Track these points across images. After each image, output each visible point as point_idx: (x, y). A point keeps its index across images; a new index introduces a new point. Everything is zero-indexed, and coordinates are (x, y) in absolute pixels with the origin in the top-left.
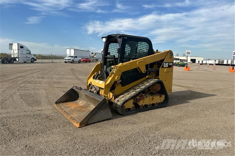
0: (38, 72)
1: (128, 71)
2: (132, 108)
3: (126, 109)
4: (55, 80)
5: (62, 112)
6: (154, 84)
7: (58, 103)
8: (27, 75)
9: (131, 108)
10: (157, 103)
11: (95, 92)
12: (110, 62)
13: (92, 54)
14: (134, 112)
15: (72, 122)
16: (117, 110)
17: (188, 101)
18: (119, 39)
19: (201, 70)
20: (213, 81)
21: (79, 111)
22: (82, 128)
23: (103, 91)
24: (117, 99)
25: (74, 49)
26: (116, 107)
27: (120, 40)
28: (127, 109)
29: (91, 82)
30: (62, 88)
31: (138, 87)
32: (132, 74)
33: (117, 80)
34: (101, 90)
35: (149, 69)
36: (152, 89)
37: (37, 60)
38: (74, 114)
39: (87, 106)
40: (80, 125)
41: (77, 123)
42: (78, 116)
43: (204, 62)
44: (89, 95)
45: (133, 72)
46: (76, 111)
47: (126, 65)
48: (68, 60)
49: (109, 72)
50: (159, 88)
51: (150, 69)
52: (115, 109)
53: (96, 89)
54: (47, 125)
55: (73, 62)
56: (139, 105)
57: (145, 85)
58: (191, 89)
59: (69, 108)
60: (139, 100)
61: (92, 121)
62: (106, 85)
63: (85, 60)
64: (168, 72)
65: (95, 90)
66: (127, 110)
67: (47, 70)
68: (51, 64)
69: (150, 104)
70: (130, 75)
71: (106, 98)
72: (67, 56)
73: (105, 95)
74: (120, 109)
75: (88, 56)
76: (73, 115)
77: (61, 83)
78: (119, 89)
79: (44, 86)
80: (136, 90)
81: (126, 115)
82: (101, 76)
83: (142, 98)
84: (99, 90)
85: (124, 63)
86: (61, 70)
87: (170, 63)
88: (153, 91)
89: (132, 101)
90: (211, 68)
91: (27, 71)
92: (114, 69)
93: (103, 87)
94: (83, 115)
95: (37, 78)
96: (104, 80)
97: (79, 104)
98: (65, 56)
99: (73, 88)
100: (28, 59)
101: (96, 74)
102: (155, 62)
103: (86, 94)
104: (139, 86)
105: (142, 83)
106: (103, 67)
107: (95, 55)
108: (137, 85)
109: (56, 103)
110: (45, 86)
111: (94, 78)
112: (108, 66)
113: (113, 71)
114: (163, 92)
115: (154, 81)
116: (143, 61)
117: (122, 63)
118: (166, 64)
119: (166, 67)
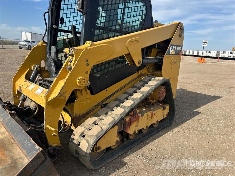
2: (115, 144)
9: (113, 146)
10: (157, 121)
25: (32, 33)
28: (104, 150)
29: (20, 87)
32: (114, 67)
35: (146, 57)
47: (101, 48)
48: (23, 45)
56: (128, 134)
60: (130, 124)
62: (49, 100)
64: (175, 63)
69: (147, 127)
70: (110, 69)
72: (22, 41)
78: (85, 100)
83: (134, 120)
87: (178, 46)
89: (116, 128)
92: (71, 57)
101: (34, 68)
106: (48, 50)
111: (27, 77)
113: (69, 63)
114: (166, 100)
115: (157, 80)
116: (138, 41)
117: (91, 42)
118: (174, 47)
119: (173, 53)
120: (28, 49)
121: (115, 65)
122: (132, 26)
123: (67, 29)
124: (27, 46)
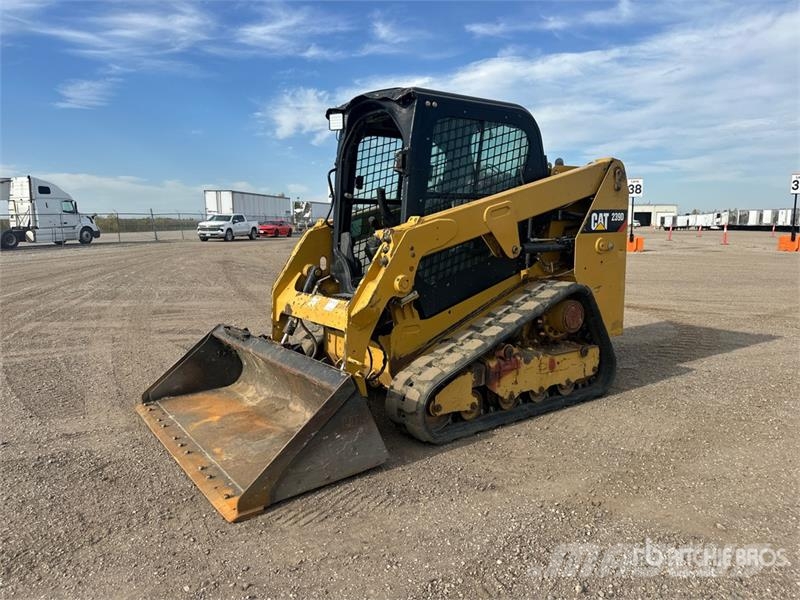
0: (101, 274)
1: (447, 250)
2: (468, 409)
3: (442, 416)
4: (157, 303)
5: (167, 441)
6: (555, 305)
7: (155, 400)
8: (56, 289)
9: (466, 412)
10: (568, 382)
11: (307, 345)
12: (365, 216)
13: (297, 205)
14: (480, 429)
15: (206, 489)
16: (408, 423)
17: (682, 365)
18: (404, 111)
19: (678, 246)
20: (736, 283)
21: (239, 433)
22: (253, 520)
23: (342, 342)
24: (403, 376)
25: (233, 192)
26: (400, 410)
27: (405, 116)
28: (449, 414)
29: (288, 305)
30: (182, 332)
31: (492, 319)
32: (463, 264)
33: (400, 292)
34: (333, 337)
35: (532, 240)
36: (547, 322)
37: (101, 235)
38: (217, 450)
39: (277, 410)
40: (241, 506)
41: (229, 497)
42: (237, 460)
43: (681, 222)
44: (279, 364)
45: (464, 256)
46: (227, 435)
47: (436, 226)
48: (210, 229)
49: (362, 261)
50: (575, 319)
51: (536, 239)
52: (399, 420)
53: (309, 336)
54: (88, 512)
55: (229, 237)
56: (497, 395)
57: (521, 308)
58: (674, 317)
59: (196, 421)
60: (499, 374)
61: (299, 482)
62: (353, 314)
63: (271, 227)
64: (608, 250)
65: (306, 337)
66: (450, 420)
67: (135, 267)
68: (152, 245)
69: (541, 389)
70: (455, 269)
71: (357, 374)
72: (209, 217)
73: (350, 359)
74: (420, 417)
75: (283, 214)
76: (214, 454)
77: (179, 311)
78: (409, 329)
79: (110, 328)
80: (485, 333)
81: (446, 443)
82: (332, 279)
83: (507, 367)
84: (325, 335)
85: (430, 218)
86: (183, 264)
87: (614, 211)
88: (551, 334)
89: (468, 379)
90: (711, 241)
91: (60, 274)
92: (385, 244)
93: (342, 326)
94: (255, 454)
95: (93, 297)
96: (345, 295)
97: (242, 398)
98: (200, 217)
99: (215, 334)
100: (71, 230)
101: (309, 271)
102: (554, 212)
103: (269, 358)
104: (493, 316)
105: (505, 299)
106: (336, 240)
107: (306, 211)
108: (485, 310)
109: (147, 399)
110: (115, 328)
111: (299, 288)
112: (355, 234)
113: (383, 254)
114: (591, 336)
115: (557, 288)
116: (508, 207)
117: (418, 217)
118: (601, 215)
119: (601, 228)
120: (226, 240)
121: (467, 259)
122: (500, 173)
123: (368, 196)
124: (222, 230)
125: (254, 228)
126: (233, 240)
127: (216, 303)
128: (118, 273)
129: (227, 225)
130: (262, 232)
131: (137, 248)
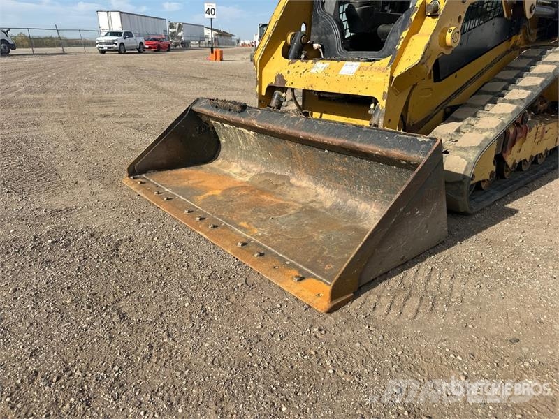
0: (26, 75)
4: (86, 95)
5: (179, 214)
13: (172, 26)
15: (263, 269)
21: (254, 207)
25: (120, 12)
29: (279, 75)
30: (122, 116)
37: (17, 48)
39: (276, 185)
41: (300, 279)
42: (274, 235)
46: (242, 209)
48: (106, 43)
55: (122, 50)
56: (506, 165)
60: (514, 142)
62: (396, 74)
63: (154, 43)
67: (54, 70)
68: (62, 56)
72: (104, 34)
75: (162, 32)
76: (243, 228)
77: (110, 101)
78: (425, 91)
79: (53, 114)
83: (519, 134)
86: (94, 68)
94: (289, 229)
95: (26, 91)
97: (229, 174)
101: (292, 39)
107: (179, 30)
109: (133, 172)
110: (58, 113)
111: (285, 56)
120: (120, 53)
124: (116, 44)
125: (141, 43)
126: (125, 53)
127: (139, 95)
128: (41, 74)
129: (119, 39)
130: (147, 47)
131: (50, 57)
